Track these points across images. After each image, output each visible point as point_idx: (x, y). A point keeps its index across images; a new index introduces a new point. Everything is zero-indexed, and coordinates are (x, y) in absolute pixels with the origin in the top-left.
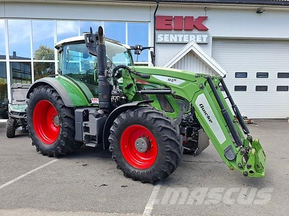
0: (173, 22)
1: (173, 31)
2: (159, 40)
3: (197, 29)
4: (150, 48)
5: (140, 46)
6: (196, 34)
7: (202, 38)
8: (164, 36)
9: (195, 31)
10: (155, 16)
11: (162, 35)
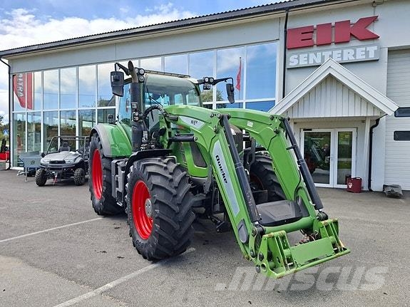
0: (315, 35)
1: (315, 48)
2: (291, 64)
3: (358, 39)
4: (227, 79)
5: (209, 78)
6: (354, 48)
7: (367, 53)
8: (299, 56)
9: (354, 43)
10: (286, 31)
11: (296, 56)
